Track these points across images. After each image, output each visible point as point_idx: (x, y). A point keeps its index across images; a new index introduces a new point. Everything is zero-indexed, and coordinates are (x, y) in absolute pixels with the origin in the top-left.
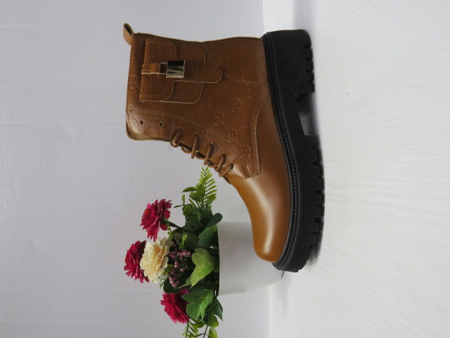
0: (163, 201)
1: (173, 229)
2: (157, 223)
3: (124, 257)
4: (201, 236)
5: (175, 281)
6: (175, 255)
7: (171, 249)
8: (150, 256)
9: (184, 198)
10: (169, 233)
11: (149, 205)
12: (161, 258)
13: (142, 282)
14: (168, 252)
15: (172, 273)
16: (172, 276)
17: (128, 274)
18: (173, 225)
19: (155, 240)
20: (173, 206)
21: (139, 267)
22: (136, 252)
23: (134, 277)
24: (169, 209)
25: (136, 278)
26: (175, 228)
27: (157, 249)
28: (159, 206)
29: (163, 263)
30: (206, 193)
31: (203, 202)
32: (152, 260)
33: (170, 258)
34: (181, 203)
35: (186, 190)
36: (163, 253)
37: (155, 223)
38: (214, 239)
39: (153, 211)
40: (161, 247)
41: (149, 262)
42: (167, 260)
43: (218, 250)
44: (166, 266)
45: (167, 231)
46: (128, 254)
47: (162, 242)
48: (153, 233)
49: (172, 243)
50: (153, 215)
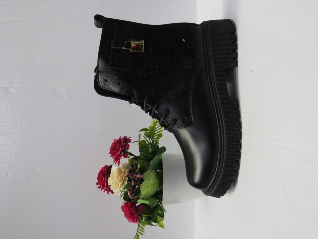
0: (125, 138)
1: (131, 157)
2: (121, 153)
3: (97, 176)
4: (151, 163)
5: (131, 194)
6: (132, 176)
7: (130, 172)
8: (115, 176)
9: (139, 136)
10: (128, 160)
11: (115, 140)
12: (122, 177)
13: (108, 193)
14: (128, 174)
15: (130, 188)
16: (130, 190)
17: (99, 187)
18: (131, 155)
19: (118, 165)
20: (132, 141)
21: (107, 183)
22: (105, 173)
23: (103, 190)
24: (129, 144)
25: (105, 190)
26: (133, 157)
27: (120, 171)
28: (122, 141)
29: (124, 181)
30: (156, 132)
31: (153, 139)
32: (117, 179)
33: (129, 178)
34: (137, 140)
35: (142, 130)
36: (124, 174)
37: (119, 153)
38: (160, 165)
39: (118, 144)
40: (123, 170)
41: (114, 180)
42: (127, 179)
43: (163, 173)
44: (126, 183)
45: (127, 159)
46: (99, 174)
47: (123, 166)
48: (117, 160)
49: (131, 167)
50: (118, 147)
